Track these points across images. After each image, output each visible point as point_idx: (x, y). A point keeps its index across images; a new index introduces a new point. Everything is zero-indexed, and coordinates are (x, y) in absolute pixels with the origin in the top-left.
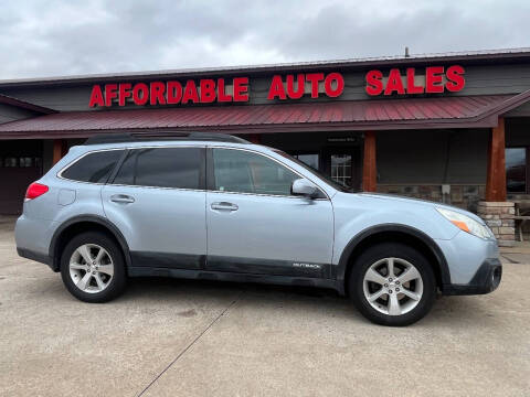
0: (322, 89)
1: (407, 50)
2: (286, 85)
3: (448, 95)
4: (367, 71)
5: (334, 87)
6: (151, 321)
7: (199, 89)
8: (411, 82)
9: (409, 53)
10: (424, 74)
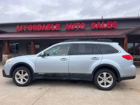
0: (79, 27)
1: (102, 17)
2: (70, 26)
3: (113, 29)
4: (92, 22)
5: (83, 27)
6: (30, 91)
7: (47, 26)
8: (103, 25)
9: (103, 18)
10: (106, 23)
